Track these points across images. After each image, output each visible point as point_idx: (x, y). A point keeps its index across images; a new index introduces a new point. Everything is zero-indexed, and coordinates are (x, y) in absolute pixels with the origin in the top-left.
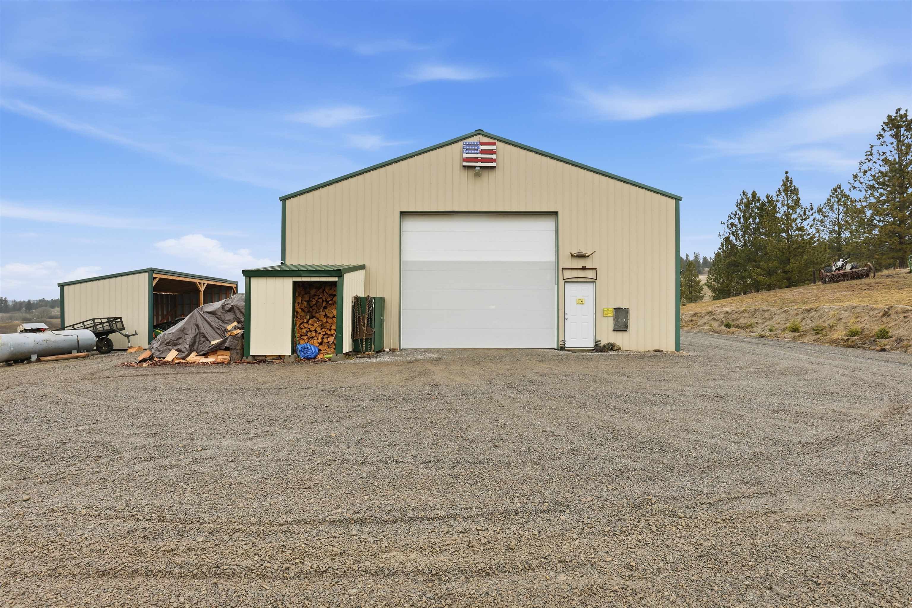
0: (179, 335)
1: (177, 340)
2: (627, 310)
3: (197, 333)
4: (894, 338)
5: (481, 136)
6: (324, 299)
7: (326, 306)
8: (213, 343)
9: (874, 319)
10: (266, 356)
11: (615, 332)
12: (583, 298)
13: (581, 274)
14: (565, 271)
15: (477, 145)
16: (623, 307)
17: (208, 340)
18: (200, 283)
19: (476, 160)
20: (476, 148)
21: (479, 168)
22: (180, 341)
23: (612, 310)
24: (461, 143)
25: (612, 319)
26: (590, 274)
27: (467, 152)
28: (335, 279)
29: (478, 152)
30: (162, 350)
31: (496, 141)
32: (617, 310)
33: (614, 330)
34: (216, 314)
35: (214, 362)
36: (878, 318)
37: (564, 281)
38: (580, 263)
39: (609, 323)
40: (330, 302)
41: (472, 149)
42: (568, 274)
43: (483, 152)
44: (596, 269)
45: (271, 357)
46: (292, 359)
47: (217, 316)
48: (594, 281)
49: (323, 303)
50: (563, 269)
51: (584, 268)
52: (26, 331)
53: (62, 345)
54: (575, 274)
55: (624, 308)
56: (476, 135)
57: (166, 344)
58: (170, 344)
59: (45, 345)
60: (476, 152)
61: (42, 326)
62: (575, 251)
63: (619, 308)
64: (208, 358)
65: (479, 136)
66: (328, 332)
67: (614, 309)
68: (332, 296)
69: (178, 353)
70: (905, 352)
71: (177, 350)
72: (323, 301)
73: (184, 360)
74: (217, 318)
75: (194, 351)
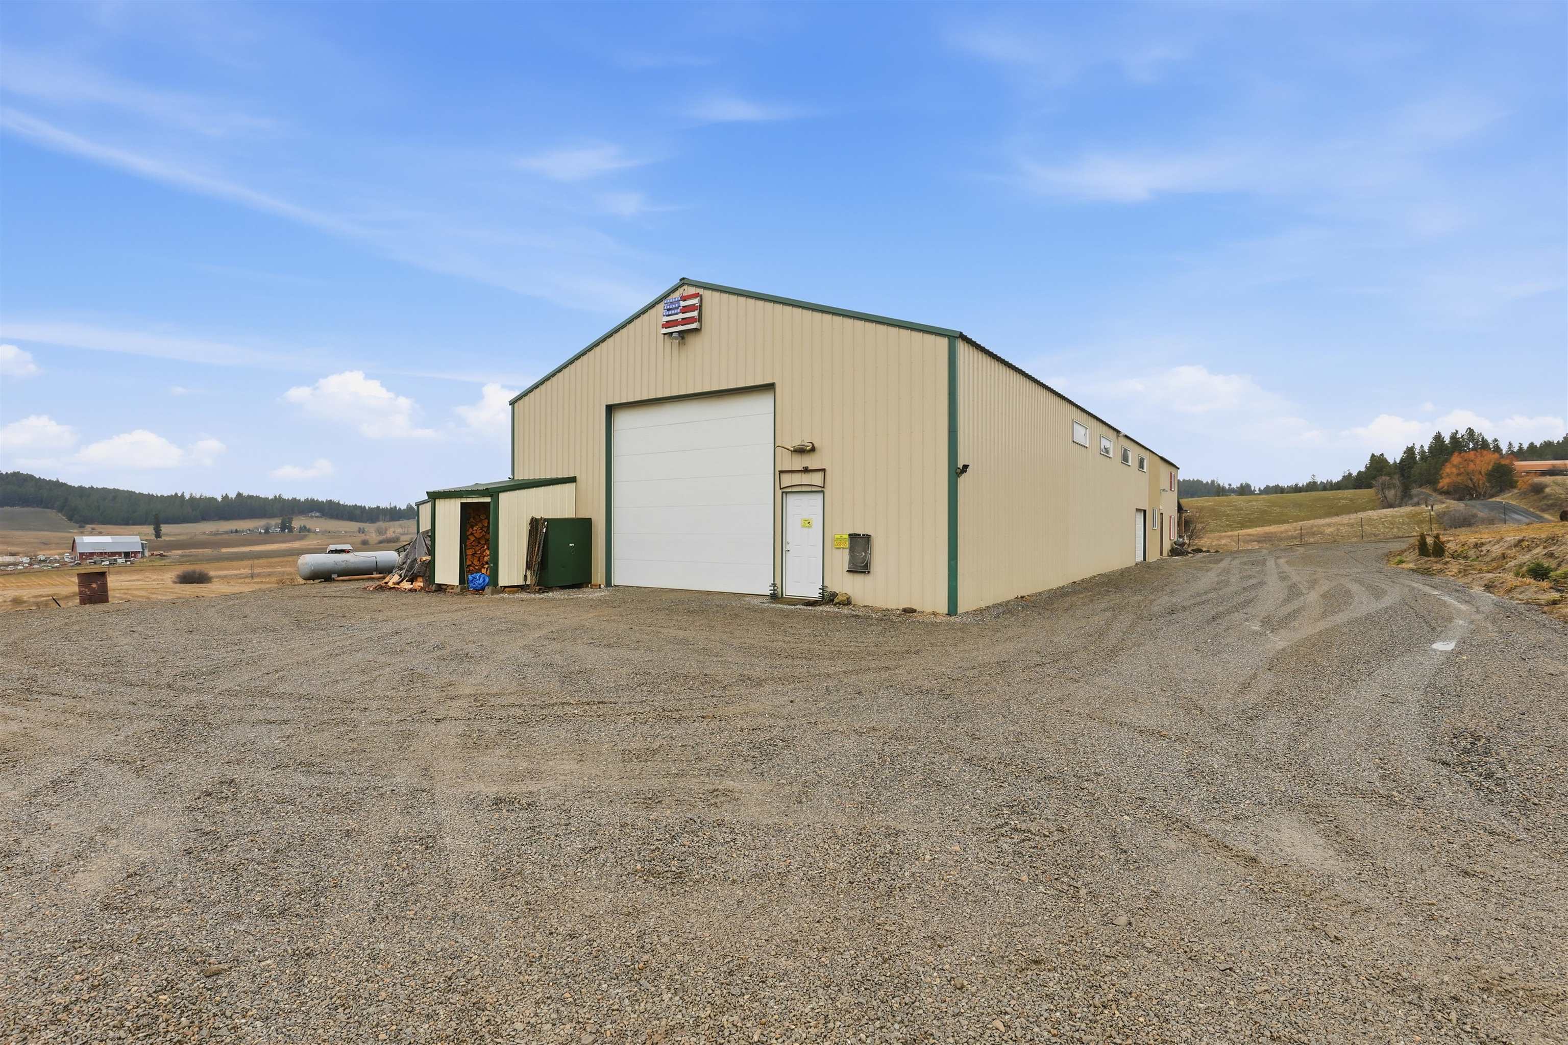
2: (867, 538)
5: (685, 288)
10: (446, 585)
11: (852, 574)
12: (809, 517)
13: (804, 478)
14: (784, 476)
15: (683, 300)
16: (862, 533)
19: (675, 323)
20: (683, 304)
23: (846, 536)
24: (665, 302)
25: (848, 550)
26: (817, 479)
27: (670, 313)
28: (488, 500)
29: (680, 310)
31: (701, 291)
32: (853, 537)
33: (849, 570)
35: (416, 588)
37: (781, 491)
38: (801, 462)
39: (842, 558)
41: (679, 307)
42: (787, 480)
43: (685, 309)
44: (824, 470)
46: (458, 590)
48: (821, 490)
50: (781, 472)
51: (806, 470)
52: (332, 552)
53: (362, 566)
54: (797, 479)
55: (863, 535)
56: (681, 286)
59: (344, 565)
60: (677, 311)
61: (347, 547)
62: (797, 443)
63: (857, 534)
67: (849, 535)
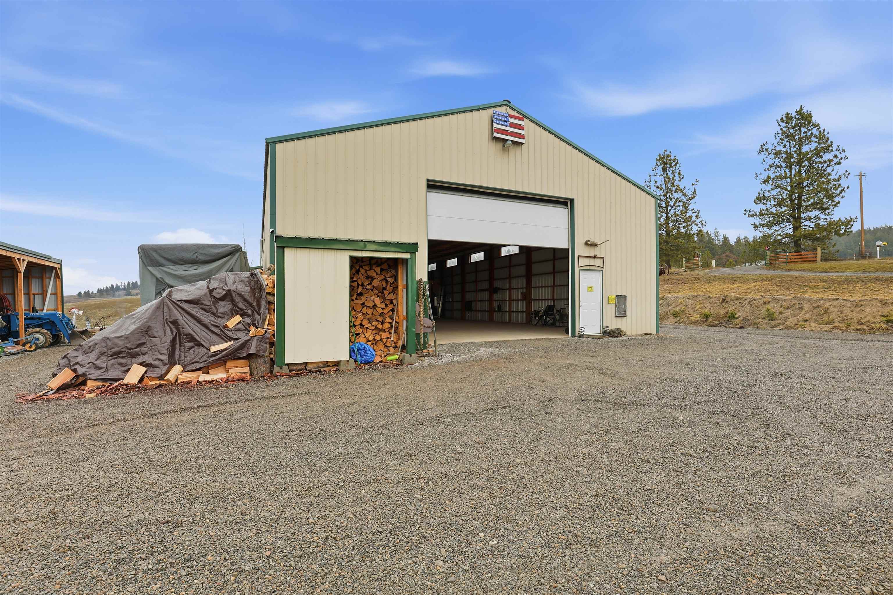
0: (139, 340)
1: (135, 348)
2: (625, 297)
3: (174, 334)
4: (741, 318)
5: (508, 108)
6: (360, 283)
7: (363, 292)
8: (214, 349)
9: (715, 305)
10: (306, 364)
11: (618, 318)
12: (592, 285)
13: (592, 262)
14: (580, 259)
15: (506, 117)
16: (623, 295)
17: (200, 345)
18: (19, 259)
19: (505, 132)
20: (506, 119)
21: (511, 142)
22: (144, 349)
23: (614, 297)
24: (490, 111)
25: (615, 305)
26: (598, 262)
27: (497, 121)
28: (407, 256)
29: (508, 124)
30: (104, 365)
31: (522, 116)
33: (616, 316)
34: (202, 304)
35: (227, 380)
36: (718, 304)
37: (579, 269)
38: (591, 252)
39: (611, 310)
40: (368, 287)
41: (502, 120)
42: (582, 262)
43: (512, 125)
44: (603, 258)
45: (316, 365)
47: (202, 307)
48: (601, 270)
49: (358, 288)
50: (579, 256)
51: (595, 257)
54: (587, 262)
56: (504, 105)
57: (112, 355)
58: (122, 355)
60: (506, 124)
62: (588, 239)
63: (621, 296)
64: (208, 373)
65: (506, 107)
66: (380, 326)
67: (617, 296)
68: (370, 279)
69: (145, 369)
70: (758, 328)
71: (141, 364)
72: (358, 285)
73: (163, 380)
74: (204, 310)
75: (175, 364)
